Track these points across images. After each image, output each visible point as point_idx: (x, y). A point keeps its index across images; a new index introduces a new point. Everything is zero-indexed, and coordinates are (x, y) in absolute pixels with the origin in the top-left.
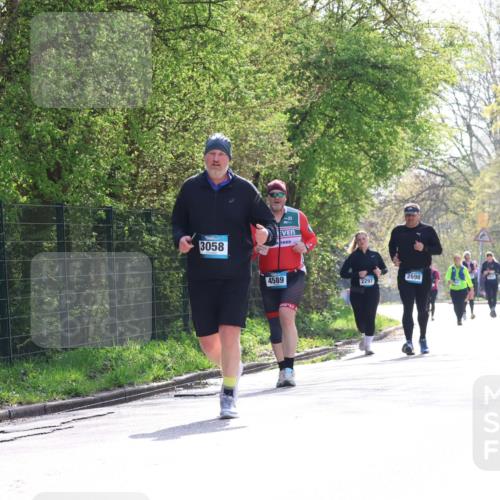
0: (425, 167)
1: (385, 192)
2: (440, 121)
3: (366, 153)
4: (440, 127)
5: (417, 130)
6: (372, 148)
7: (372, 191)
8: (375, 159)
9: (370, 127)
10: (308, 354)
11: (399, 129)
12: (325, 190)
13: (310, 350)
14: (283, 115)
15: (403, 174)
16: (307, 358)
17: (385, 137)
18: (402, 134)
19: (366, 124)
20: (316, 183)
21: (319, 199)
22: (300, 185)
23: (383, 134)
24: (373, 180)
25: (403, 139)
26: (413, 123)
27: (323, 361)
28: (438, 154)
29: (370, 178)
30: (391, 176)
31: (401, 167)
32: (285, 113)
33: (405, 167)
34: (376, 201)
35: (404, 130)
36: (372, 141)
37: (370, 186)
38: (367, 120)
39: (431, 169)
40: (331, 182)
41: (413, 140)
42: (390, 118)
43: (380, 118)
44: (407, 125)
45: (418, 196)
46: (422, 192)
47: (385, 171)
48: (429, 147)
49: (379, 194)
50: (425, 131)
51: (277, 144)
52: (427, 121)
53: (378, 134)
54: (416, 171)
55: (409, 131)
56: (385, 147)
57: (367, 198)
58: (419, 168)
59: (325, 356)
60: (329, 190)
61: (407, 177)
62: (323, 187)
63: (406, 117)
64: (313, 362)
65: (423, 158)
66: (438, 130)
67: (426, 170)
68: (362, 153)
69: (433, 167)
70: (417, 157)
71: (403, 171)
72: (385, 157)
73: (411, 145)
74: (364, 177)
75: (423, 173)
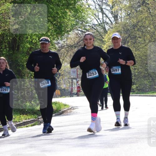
0: (80, 29)
1: (61, 42)
2: (87, 6)
3: (51, 23)
4: (88, 10)
5: (76, 11)
6: (55, 20)
7: (55, 41)
8: (56, 26)
9: (53, 10)
10: (24, 123)
11: (68, 11)
12: (32, 41)
13: (26, 121)
14: (9, 4)
15: (70, 33)
16: (24, 125)
17: (61, 15)
18: (69, 13)
19: (51, 8)
20: (27, 38)
21: (29, 46)
22: (19, 39)
23: (60, 13)
24: (55, 36)
25: (69, 15)
26: (74, 8)
27: (32, 126)
28: (87, 23)
29: (54, 35)
30: (64, 34)
31: (69, 30)
32: (11, 3)
33: (71, 29)
34: (57, 46)
35: (70, 11)
36: (54, 17)
37: (54, 39)
38: (52, 6)
39: (84, 30)
40: (34, 37)
41: (74, 16)
42: (63, 5)
43: (58, 5)
44: (71, 8)
45: (77, 44)
46: (80, 42)
47: (61, 31)
48: (82, 20)
49: (59, 43)
50: (80, 12)
51: (7, 19)
52: (81, 7)
53: (57, 13)
54: (76, 31)
55: (72, 12)
56: (61, 20)
57: (52, 45)
58: (78, 30)
59: (33, 124)
60: (33, 41)
61: (72, 35)
62: (31, 40)
63: (71, 4)
64: (27, 127)
65: (80, 25)
66: (87, 11)
67: (81, 31)
68: (50, 23)
69: (85, 29)
70: (77, 25)
71: (70, 31)
72: (61, 25)
73: (73, 19)
74: (51, 35)
75: (80, 32)
